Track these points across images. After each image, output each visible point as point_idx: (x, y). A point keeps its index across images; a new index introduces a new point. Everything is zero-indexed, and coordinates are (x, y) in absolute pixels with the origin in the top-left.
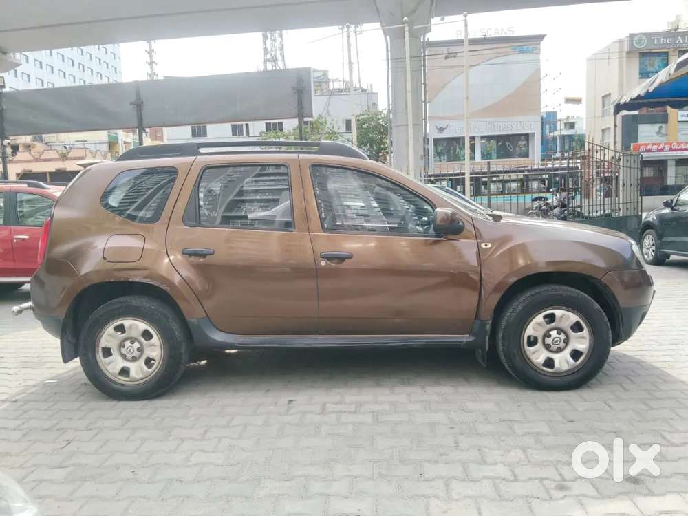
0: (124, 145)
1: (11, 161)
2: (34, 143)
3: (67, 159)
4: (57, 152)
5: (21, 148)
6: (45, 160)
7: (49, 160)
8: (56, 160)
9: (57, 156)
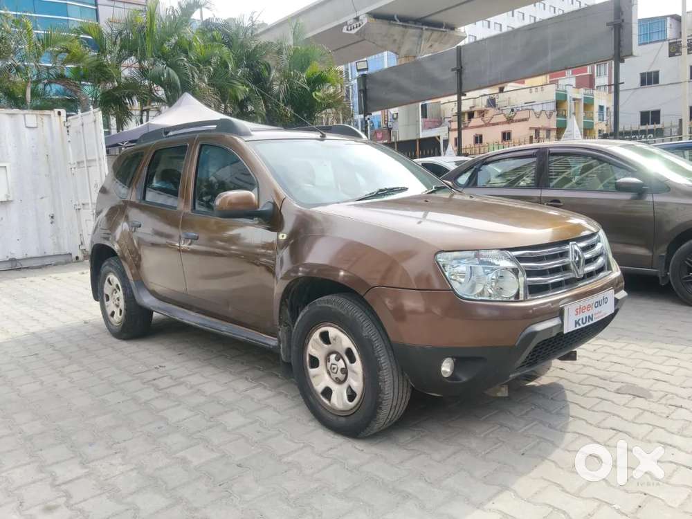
0: (573, 102)
1: (466, 127)
2: (488, 109)
3: (513, 121)
4: (505, 115)
5: (476, 115)
6: (494, 124)
7: (497, 124)
8: (503, 123)
9: (505, 119)
